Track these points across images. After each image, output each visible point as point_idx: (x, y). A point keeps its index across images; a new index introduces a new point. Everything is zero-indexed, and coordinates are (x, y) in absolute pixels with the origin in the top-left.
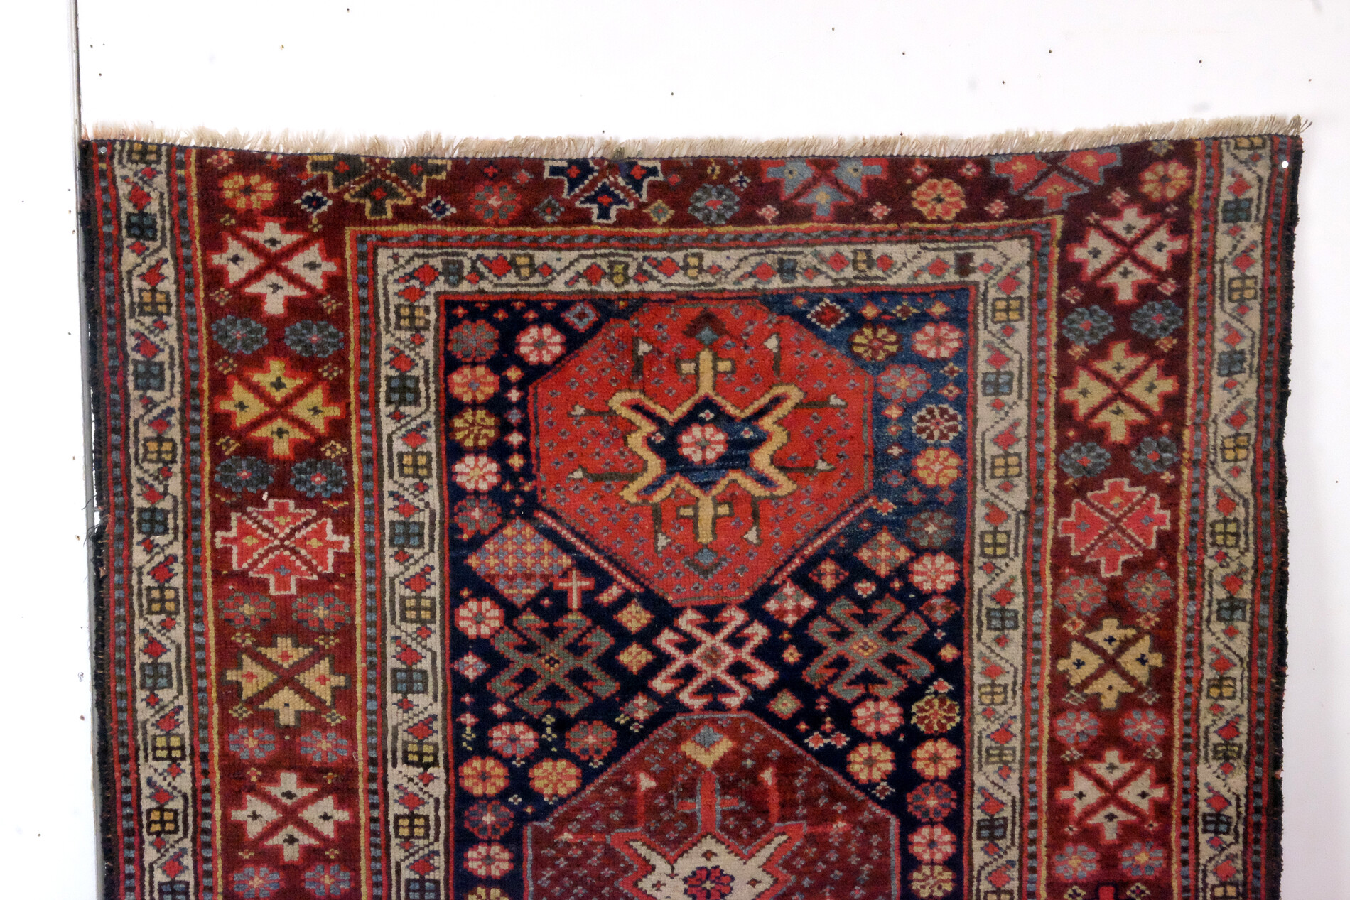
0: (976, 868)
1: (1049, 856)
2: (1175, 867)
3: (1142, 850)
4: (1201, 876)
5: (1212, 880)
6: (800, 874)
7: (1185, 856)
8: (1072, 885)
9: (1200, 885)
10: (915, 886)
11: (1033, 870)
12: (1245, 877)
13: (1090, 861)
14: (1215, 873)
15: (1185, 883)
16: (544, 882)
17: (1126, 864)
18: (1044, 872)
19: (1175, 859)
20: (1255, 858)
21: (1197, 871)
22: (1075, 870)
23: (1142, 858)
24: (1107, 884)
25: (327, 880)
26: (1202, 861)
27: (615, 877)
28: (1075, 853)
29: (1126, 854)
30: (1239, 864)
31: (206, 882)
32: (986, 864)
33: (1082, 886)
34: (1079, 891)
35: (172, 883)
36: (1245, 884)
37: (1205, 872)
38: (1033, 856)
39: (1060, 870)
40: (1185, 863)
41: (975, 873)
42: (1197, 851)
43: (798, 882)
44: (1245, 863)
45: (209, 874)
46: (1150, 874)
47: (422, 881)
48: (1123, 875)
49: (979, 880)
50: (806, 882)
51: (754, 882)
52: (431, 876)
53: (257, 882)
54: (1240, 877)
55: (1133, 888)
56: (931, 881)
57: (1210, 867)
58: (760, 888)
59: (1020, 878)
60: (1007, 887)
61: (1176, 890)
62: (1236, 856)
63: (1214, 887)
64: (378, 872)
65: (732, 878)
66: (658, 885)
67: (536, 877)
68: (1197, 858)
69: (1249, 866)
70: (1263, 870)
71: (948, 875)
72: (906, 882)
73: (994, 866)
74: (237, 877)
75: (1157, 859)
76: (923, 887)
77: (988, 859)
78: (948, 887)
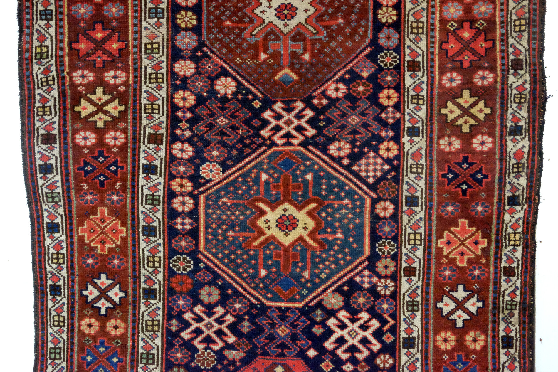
0: (407, 10)
1: (441, 7)
2: (497, 12)
3: (483, 5)
4: (509, 16)
5: (514, 17)
6: (327, 6)
7: (502, 7)
8: (450, 21)
9: (509, 20)
10: (380, 16)
11: (433, 13)
12: (529, 15)
13: (459, 10)
14: (516, 14)
15: (502, 19)
16: (212, 9)
17: (475, 12)
18: (438, 14)
19: (497, 9)
20: (534, 7)
21: (507, 14)
22: (452, 14)
23: (483, 9)
24: (467, 21)
25: (114, 10)
26: (510, 9)
27: (244, 7)
28: (452, 6)
29: (475, 7)
30: (527, 10)
31: (60, 10)
32: (412, 9)
33: (455, 22)
34: (454, 24)
35: (46, 10)
36: (529, 18)
37: (511, 13)
38: (433, 6)
39: (445, 14)
40: (502, 10)
41: (407, 13)
42: (508, 4)
43: (326, 11)
44: (529, 9)
45: (61, 6)
46: (487, 16)
47: (156, 8)
48: (474, 17)
49: (408, 16)
50: (330, 11)
51: (306, 11)
52: (161, 6)
53: (82, 11)
54: (527, 15)
55: (479, 23)
56: (387, 15)
57: (514, 11)
58: (309, 13)
59: (427, 17)
60: (421, 20)
61: (498, 23)
62: (525, 6)
63: (515, 20)
64: (136, 5)
65: (297, 9)
66: (263, 12)
67: (208, 6)
68: (508, 8)
69: (531, 11)
70: (538, 12)
71: (395, 12)
72: (375, 14)
73: (416, 10)
74: (73, 8)
75: (489, 9)
76: (383, 17)
77: (413, 7)
78: (395, 18)
